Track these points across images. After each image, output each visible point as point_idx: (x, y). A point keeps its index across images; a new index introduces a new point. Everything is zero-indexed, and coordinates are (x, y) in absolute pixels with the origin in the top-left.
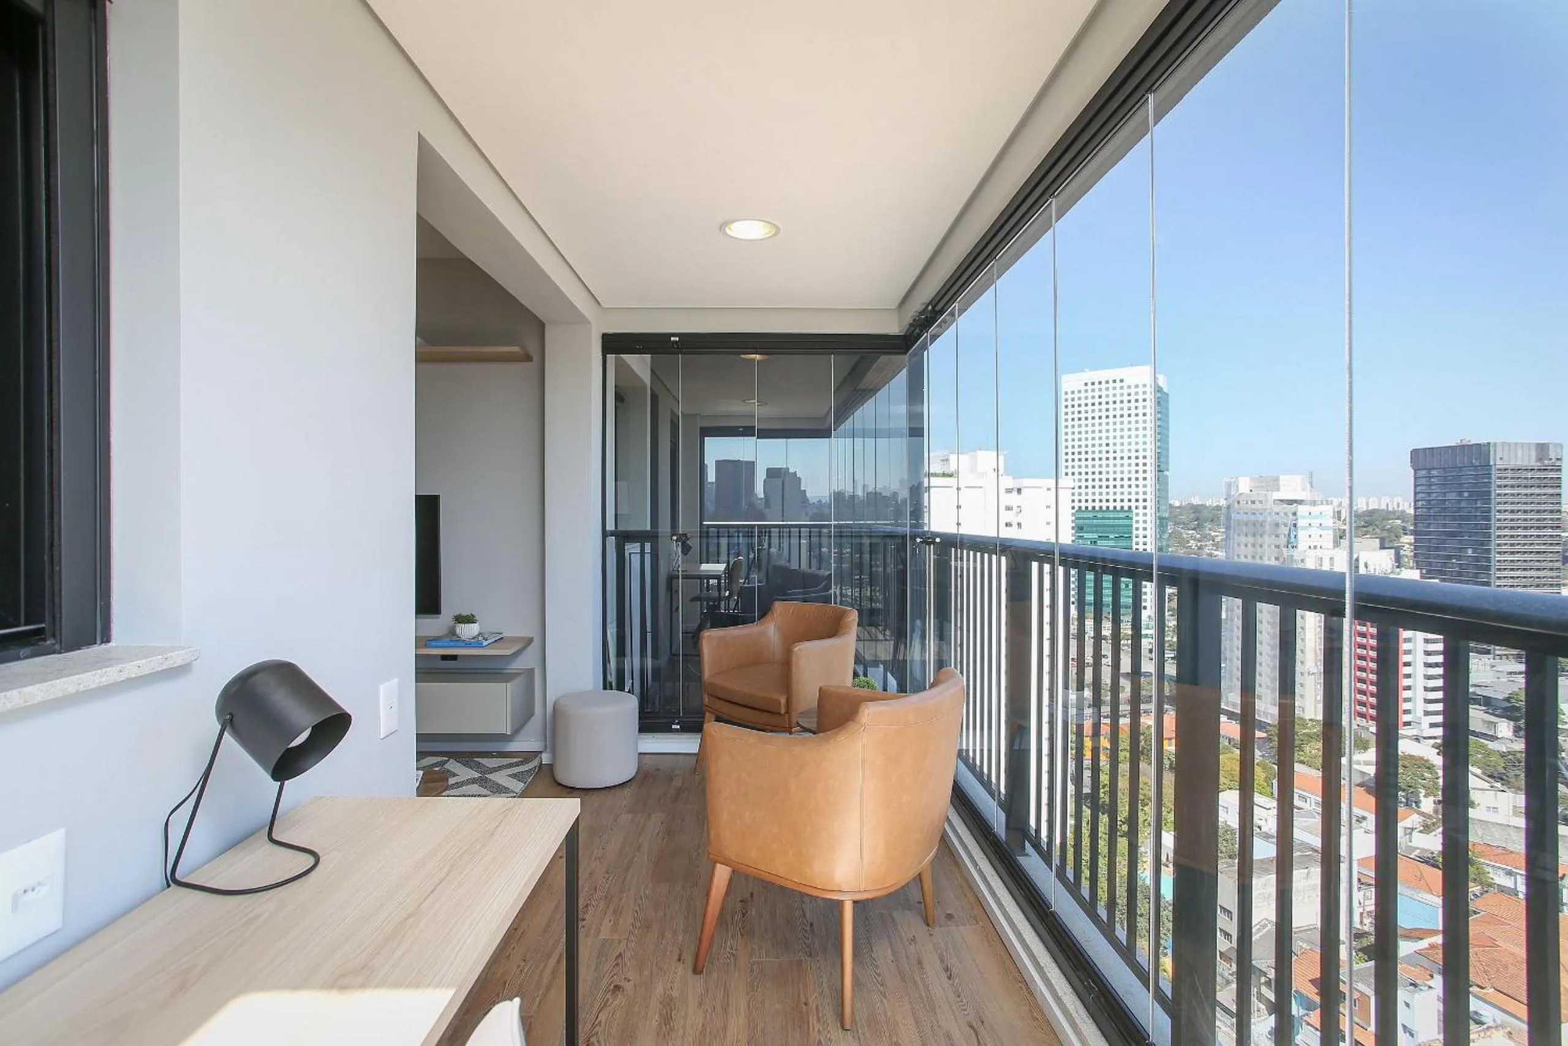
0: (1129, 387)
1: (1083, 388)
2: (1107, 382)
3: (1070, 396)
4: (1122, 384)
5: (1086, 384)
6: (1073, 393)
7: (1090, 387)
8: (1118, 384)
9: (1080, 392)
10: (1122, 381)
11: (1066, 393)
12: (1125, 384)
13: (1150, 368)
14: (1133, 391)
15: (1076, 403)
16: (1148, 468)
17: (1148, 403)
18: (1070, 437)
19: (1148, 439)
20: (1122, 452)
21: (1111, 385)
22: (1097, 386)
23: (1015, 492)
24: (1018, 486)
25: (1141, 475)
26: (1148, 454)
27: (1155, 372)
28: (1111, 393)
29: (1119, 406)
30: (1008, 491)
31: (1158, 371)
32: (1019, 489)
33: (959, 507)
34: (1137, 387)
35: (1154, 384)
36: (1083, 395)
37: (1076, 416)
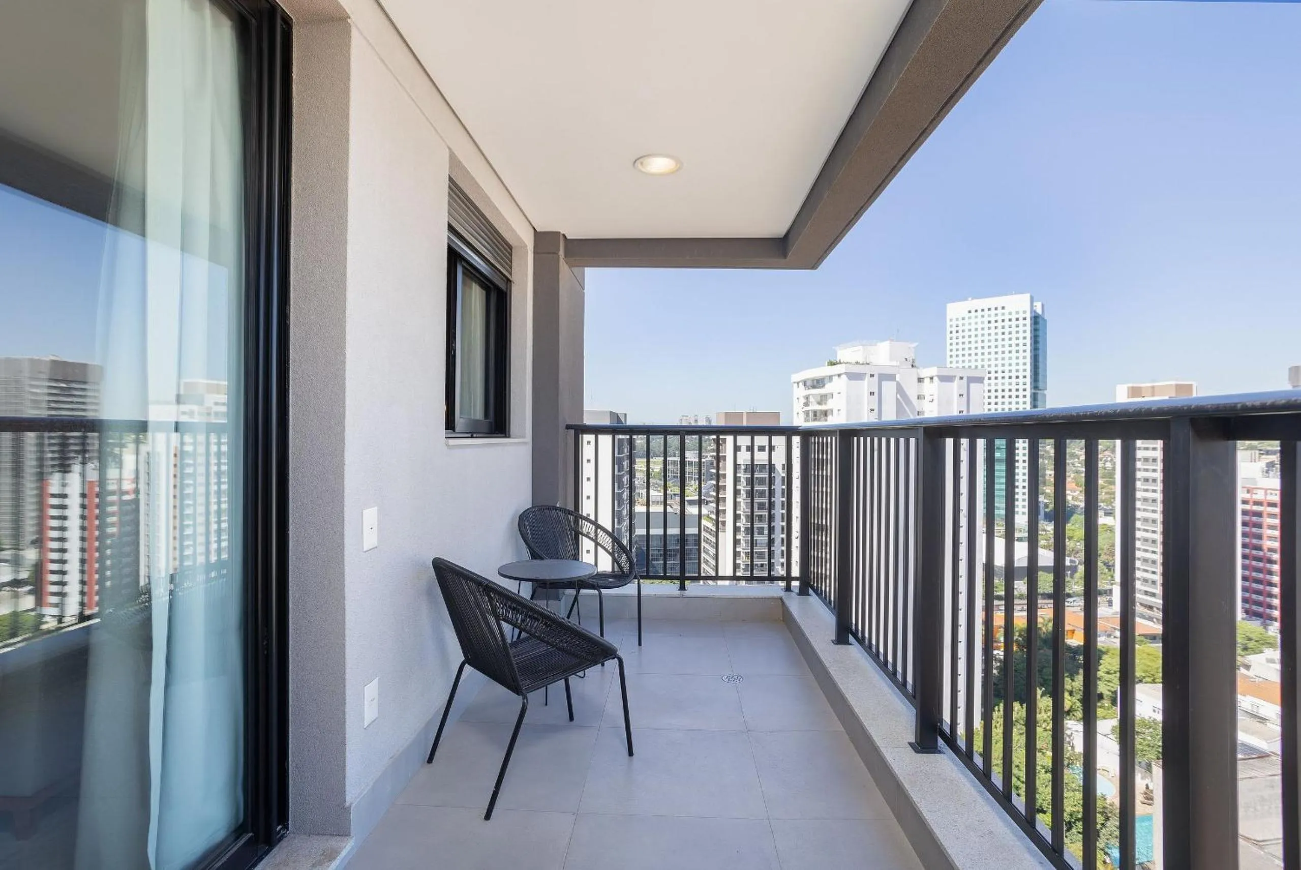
0: (1010, 314)
1: (967, 315)
2: (989, 309)
3: (954, 323)
4: (1003, 311)
5: (970, 312)
6: (957, 319)
7: (973, 313)
8: (1000, 311)
9: (963, 319)
10: (1003, 308)
11: (951, 320)
12: (1006, 311)
13: (1027, 297)
14: (1014, 317)
15: (960, 329)
16: (1028, 387)
17: (1028, 328)
18: (954, 359)
19: (1028, 360)
20: (1003, 372)
21: (993, 312)
22: (980, 313)
23: (927, 381)
24: (930, 375)
25: (1021, 393)
26: (1028, 374)
27: (1032, 300)
28: (993, 319)
29: (1000, 331)
30: (920, 380)
31: (1035, 299)
32: (932, 378)
33: (872, 394)
34: (1017, 313)
35: (1033, 311)
36: (966, 321)
37: (960, 340)
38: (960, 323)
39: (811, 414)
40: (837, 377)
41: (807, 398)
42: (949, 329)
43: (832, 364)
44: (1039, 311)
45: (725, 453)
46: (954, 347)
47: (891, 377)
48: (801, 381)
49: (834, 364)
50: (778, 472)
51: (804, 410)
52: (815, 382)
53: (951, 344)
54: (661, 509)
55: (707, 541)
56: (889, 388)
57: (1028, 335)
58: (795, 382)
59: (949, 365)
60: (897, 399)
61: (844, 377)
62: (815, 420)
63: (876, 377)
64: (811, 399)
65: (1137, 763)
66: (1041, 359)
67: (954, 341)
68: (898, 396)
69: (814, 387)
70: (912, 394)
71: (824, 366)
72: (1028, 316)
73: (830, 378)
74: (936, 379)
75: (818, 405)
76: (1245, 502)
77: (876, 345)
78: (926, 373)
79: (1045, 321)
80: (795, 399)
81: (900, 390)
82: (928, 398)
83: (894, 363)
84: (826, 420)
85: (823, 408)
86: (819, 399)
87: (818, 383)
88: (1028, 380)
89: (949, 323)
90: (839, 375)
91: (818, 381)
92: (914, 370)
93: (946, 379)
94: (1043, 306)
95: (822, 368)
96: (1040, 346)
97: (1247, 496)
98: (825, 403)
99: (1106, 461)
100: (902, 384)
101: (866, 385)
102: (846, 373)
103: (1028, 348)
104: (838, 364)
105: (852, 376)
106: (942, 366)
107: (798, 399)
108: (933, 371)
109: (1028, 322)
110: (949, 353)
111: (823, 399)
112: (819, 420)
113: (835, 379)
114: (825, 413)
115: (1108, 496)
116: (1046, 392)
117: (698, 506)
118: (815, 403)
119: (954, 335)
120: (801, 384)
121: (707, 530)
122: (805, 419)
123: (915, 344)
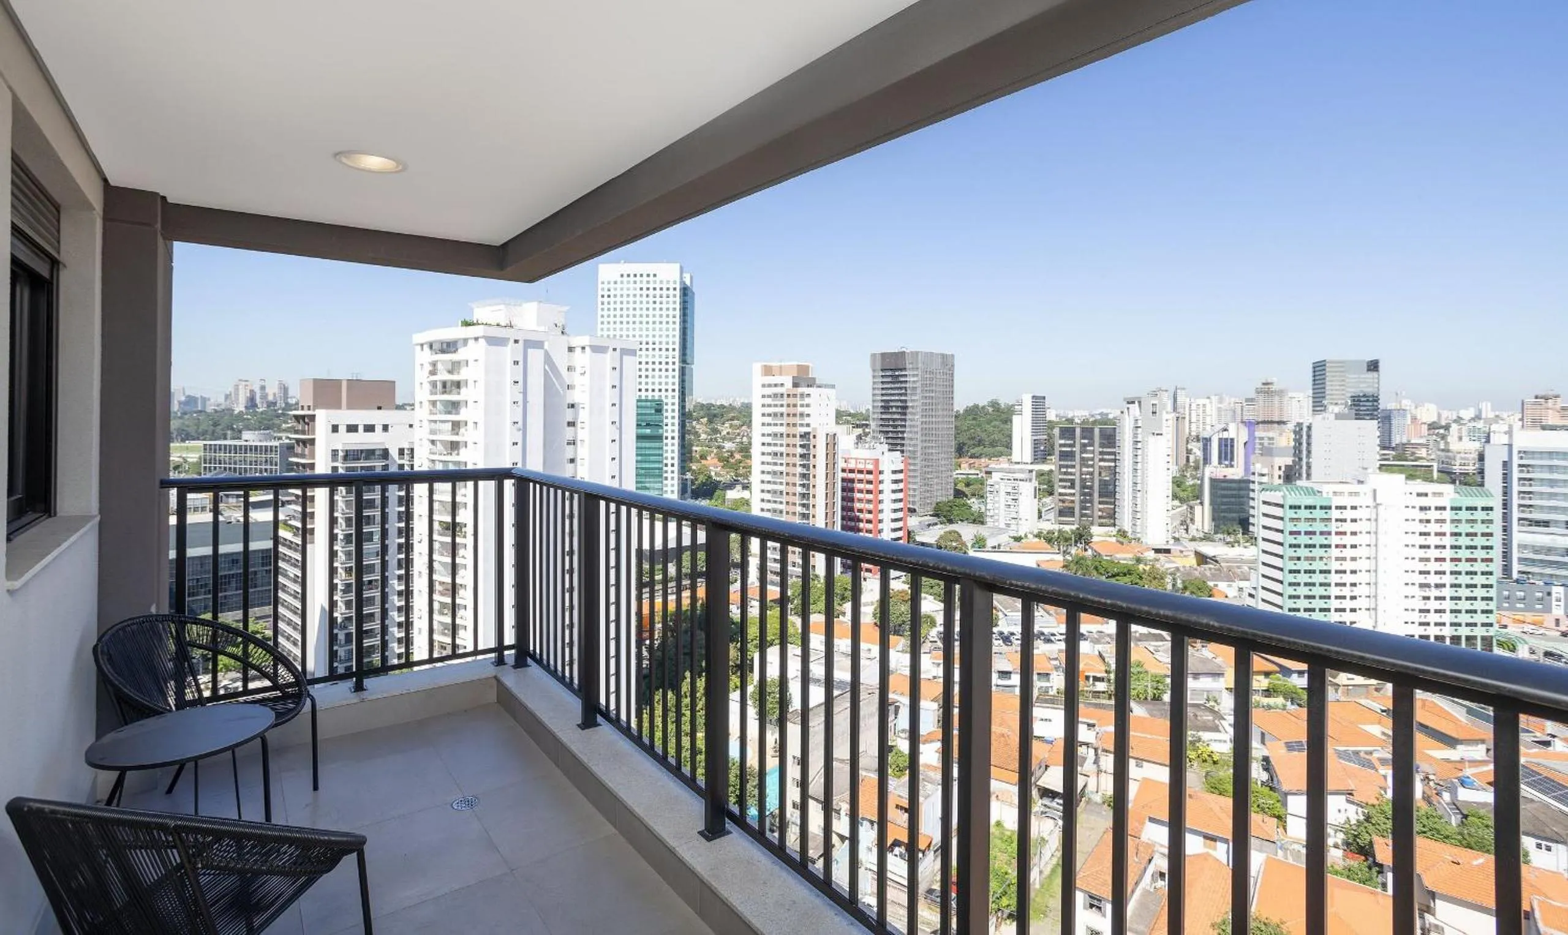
0: (661, 282)
1: (619, 279)
2: (641, 275)
3: (606, 286)
4: (655, 278)
5: (622, 276)
6: (609, 283)
7: (625, 279)
8: (651, 278)
9: (615, 283)
10: (655, 275)
11: (603, 283)
12: (658, 279)
13: (676, 267)
14: (665, 286)
15: (612, 293)
16: (677, 360)
17: (678, 299)
18: (605, 326)
19: (677, 333)
20: (654, 344)
21: (645, 278)
22: (632, 278)
23: (578, 350)
24: (583, 345)
25: (670, 367)
26: (677, 347)
27: (682, 269)
28: (645, 286)
29: (651, 299)
30: (571, 349)
31: (684, 270)
32: (583, 348)
33: (516, 363)
34: (668, 282)
35: (682, 282)
36: (619, 286)
37: (612, 306)
38: (612, 286)
39: (439, 386)
40: (473, 341)
41: (434, 364)
42: (600, 293)
43: (466, 324)
44: (688, 283)
45: (314, 434)
46: (606, 313)
47: (539, 345)
48: (426, 343)
49: (470, 325)
50: (393, 458)
51: (429, 380)
52: (445, 346)
53: (603, 309)
54: (208, 517)
55: (288, 560)
56: (536, 357)
57: (678, 306)
58: (417, 345)
59: (599, 333)
60: (545, 370)
61: (482, 341)
62: (444, 393)
63: (521, 343)
64: (440, 366)
65: (768, 721)
66: (689, 332)
67: (606, 306)
68: (547, 367)
69: (443, 351)
70: (561, 364)
71: (457, 326)
72: (678, 287)
73: (465, 341)
74: (588, 349)
75: (447, 374)
76: (843, 471)
77: (520, 305)
78: (577, 341)
79: (693, 293)
80: (418, 367)
81: (548, 359)
82: (579, 370)
83: (542, 329)
84: (459, 393)
85: (455, 377)
86: (450, 367)
87: (449, 347)
88: (677, 353)
89: (600, 286)
90: (476, 339)
91: (449, 344)
92: (564, 337)
93: (598, 349)
94: (691, 278)
95: (453, 329)
96: (689, 319)
97: (844, 465)
98: (459, 373)
99: (743, 436)
100: (551, 354)
101: (509, 353)
102: (484, 337)
103: (678, 320)
104: (474, 324)
105: (492, 341)
106: (593, 335)
107: (422, 365)
108: (585, 340)
109: (678, 293)
110: (600, 320)
111: (454, 367)
112: (450, 393)
113: (471, 343)
114: (458, 385)
115: (745, 470)
116: (693, 366)
117: (272, 509)
118: (445, 372)
119: (606, 299)
120: (426, 347)
121: (290, 545)
122: (431, 391)
123: (566, 308)
